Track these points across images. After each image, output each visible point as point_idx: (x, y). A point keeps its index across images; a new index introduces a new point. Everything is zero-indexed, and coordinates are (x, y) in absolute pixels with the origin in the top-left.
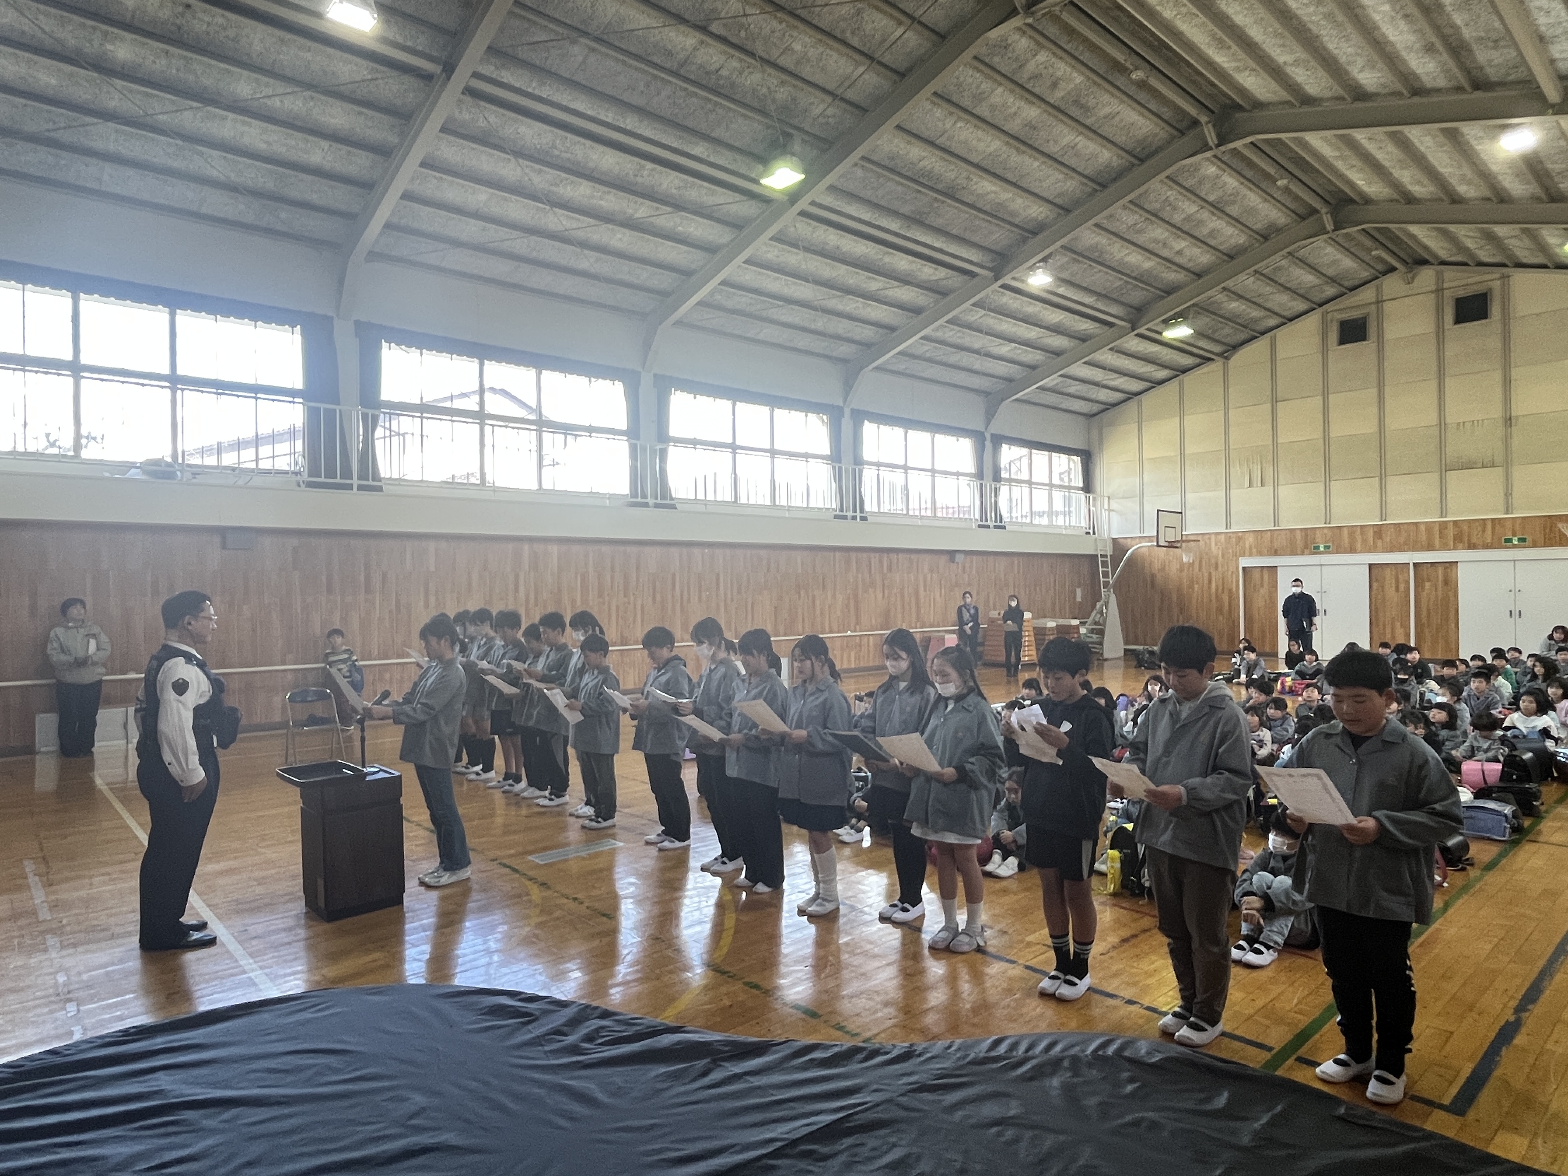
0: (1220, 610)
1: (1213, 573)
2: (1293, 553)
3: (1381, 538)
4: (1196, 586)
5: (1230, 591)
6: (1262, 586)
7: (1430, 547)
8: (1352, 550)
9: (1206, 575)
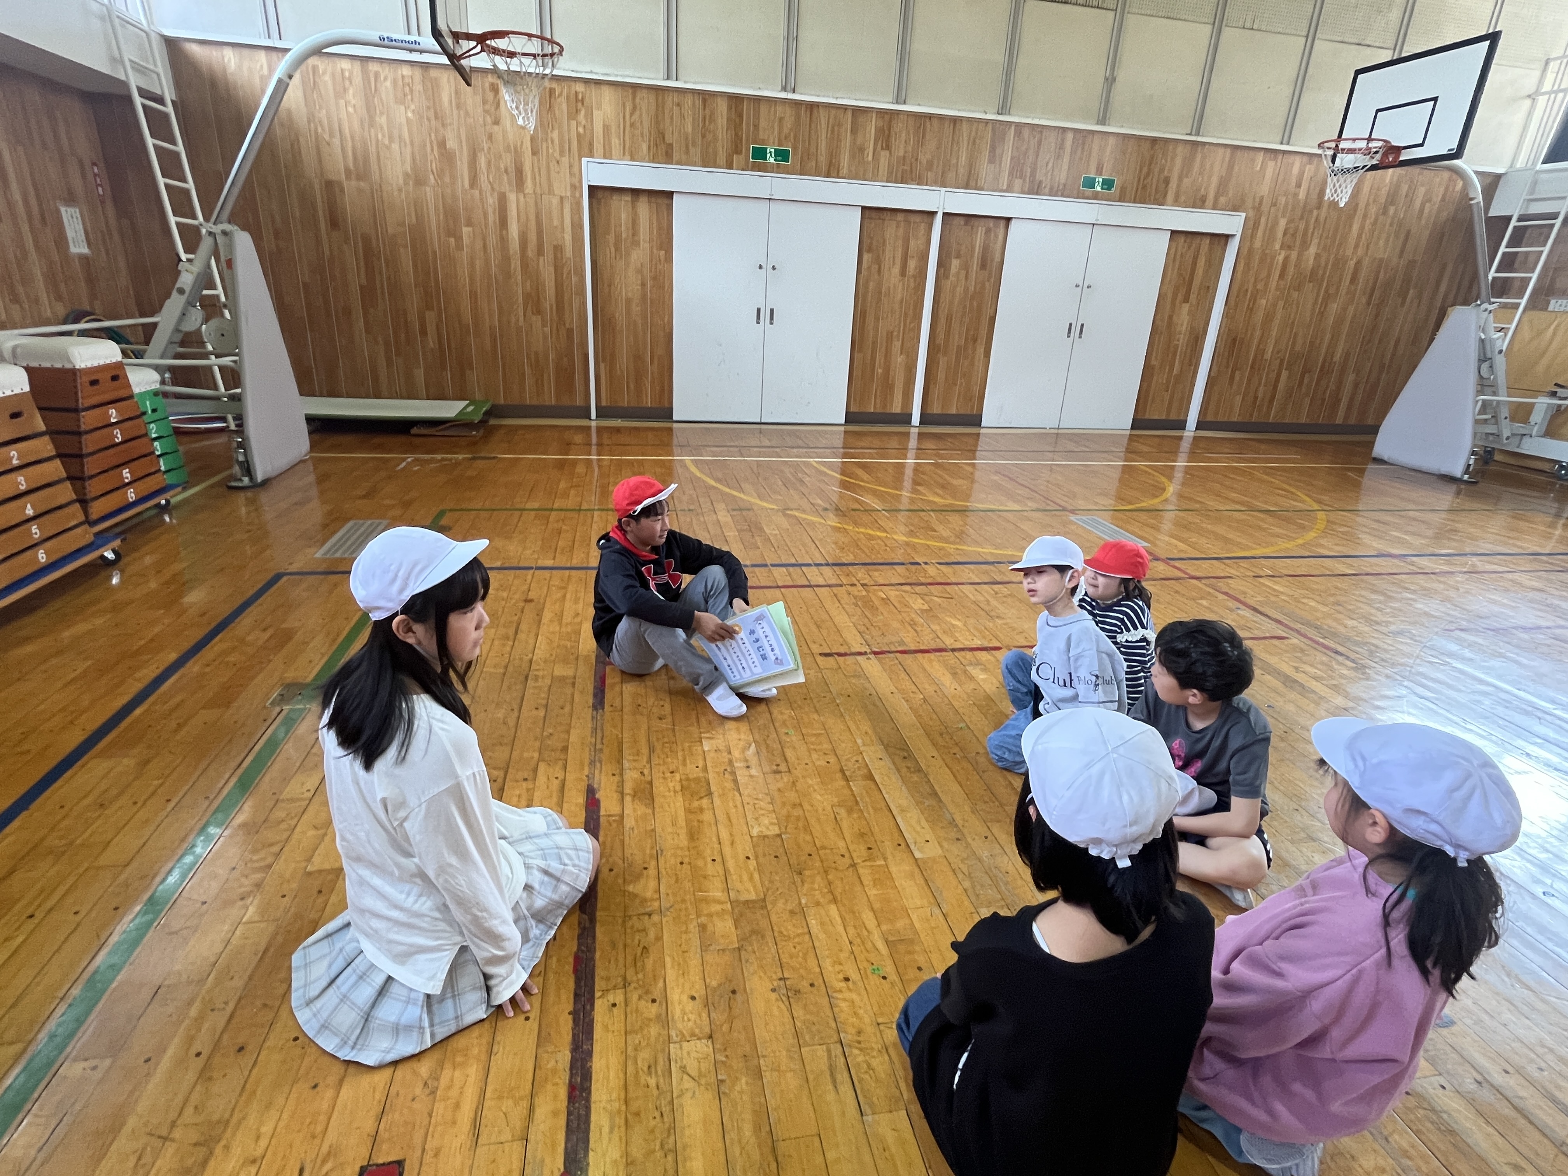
0: (534, 301)
1: (512, 197)
2: (708, 161)
3: (888, 147)
4: (466, 230)
5: (558, 249)
6: (636, 243)
7: (970, 183)
8: (831, 171)
9: (492, 201)
